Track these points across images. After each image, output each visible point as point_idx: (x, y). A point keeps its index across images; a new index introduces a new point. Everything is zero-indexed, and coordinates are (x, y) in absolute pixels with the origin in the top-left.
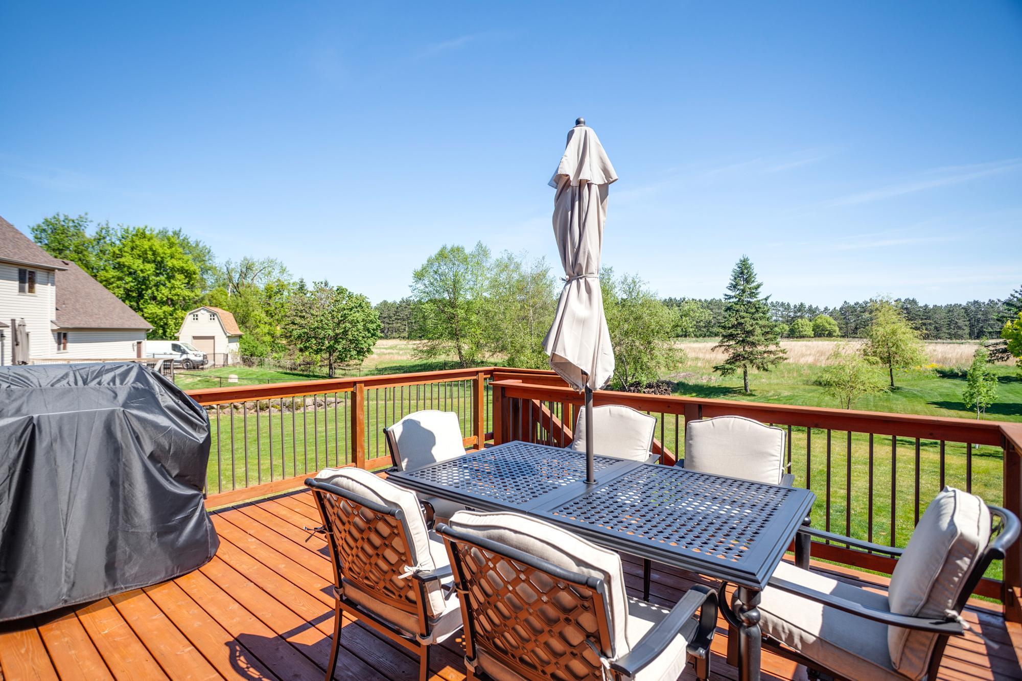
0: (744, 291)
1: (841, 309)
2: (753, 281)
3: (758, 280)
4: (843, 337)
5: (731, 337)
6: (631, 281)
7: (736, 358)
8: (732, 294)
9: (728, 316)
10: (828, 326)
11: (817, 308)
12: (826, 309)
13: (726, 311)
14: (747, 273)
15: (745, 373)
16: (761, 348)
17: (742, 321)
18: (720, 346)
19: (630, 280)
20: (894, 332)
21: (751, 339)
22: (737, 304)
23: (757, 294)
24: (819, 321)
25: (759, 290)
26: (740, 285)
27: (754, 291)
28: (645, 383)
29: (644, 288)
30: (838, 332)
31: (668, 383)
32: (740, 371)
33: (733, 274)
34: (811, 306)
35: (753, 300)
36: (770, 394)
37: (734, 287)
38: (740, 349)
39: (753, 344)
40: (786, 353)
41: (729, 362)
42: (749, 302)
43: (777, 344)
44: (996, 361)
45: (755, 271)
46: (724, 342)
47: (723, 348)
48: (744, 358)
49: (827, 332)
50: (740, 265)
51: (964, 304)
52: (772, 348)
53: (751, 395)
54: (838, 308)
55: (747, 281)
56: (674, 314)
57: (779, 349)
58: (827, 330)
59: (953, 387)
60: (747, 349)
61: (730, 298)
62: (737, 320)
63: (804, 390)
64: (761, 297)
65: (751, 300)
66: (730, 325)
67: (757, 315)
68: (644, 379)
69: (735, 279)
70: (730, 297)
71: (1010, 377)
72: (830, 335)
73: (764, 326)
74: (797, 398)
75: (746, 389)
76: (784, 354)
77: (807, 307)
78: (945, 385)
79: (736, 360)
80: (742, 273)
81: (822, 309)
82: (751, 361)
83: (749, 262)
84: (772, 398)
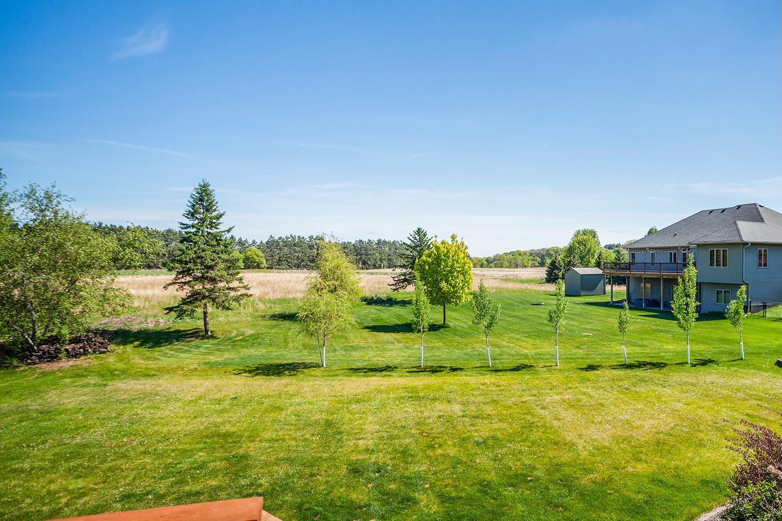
0: (203, 220)
1: (267, 243)
2: (215, 210)
3: (220, 209)
4: (268, 268)
5: (187, 272)
6: (43, 195)
7: (195, 298)
8: (189, 222)
9: (185, 249)
10: (257, 258)
11: (246, 241)
12: (254, 242)
13: (181, 242)
14: (207, 201)
15: (205, 313)
16: (221, 285)
17: (203, 254)
18: (175, 283)
19: (40, 194)
20: (338, 267)
21: (212, 274)
22: (196, 235)
23: (219, 224)
24: (249, 253)
25: (221, 220)
26: (199, 213)
27: (214, 221)
28: (68, 337)
29: (64, 207)
30: (265, 264)
31: (103, 333)
32: (200, 311)
33: (191, 200)
34: (240, 239)
35: (214, 231)
36: (233, 334)
37: (192, 215)
38: (198, 287)
39: (213, 280)
40: (248, 289)
41: (184, 302)
42: (209, 233)
43: (241, 279)
44: (400, 289)
45: (217, 199)
46: (179, 279)
47: (177, 286)
48: (204, 297)
49: (255, 264)
50: (199, 191)
51: (353, 242)
52: (235, 284)
53: (212, 337)
54: (264, 242)
55: (208, 209)
56: (112, 243)
57: (242, 285)
58: (255, 262)
59: (378, 312)
60: (208, 286)
61: (186, 228)
62: (196, 252)
63: (266, 327)
64: (222, 228)
65: (211, 231)
66: (188, 259)
67: (218, 249)
68: (65, 331)
69: (194, 206)
70: (188, 227)
71: (404, 300)
72: (258, 266)
73: (227, 261)
74: (262, 336)
75: (206, 331)
76: (247, 291)
77: (237, 239)
78: (373, 311)
79: (196, 299)
80: (201, 200)
81: (251, 242)
82: (214, 300)
83: (210, 188)
84: (237, 339)
